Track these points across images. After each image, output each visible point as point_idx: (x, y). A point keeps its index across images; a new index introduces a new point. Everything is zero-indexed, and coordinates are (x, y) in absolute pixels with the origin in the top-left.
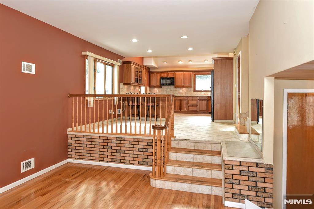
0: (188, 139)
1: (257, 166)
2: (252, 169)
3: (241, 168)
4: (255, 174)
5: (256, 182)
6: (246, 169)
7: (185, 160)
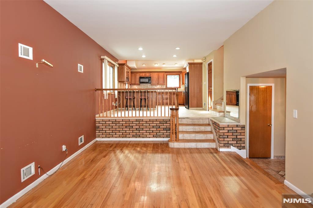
0: (188, 118)
1: (237, 127)
2: (234, 129)
3: (229, 129)
4: (236, 131)
5: (237, 136)
6: (231, 129)
7: (188, 130)
